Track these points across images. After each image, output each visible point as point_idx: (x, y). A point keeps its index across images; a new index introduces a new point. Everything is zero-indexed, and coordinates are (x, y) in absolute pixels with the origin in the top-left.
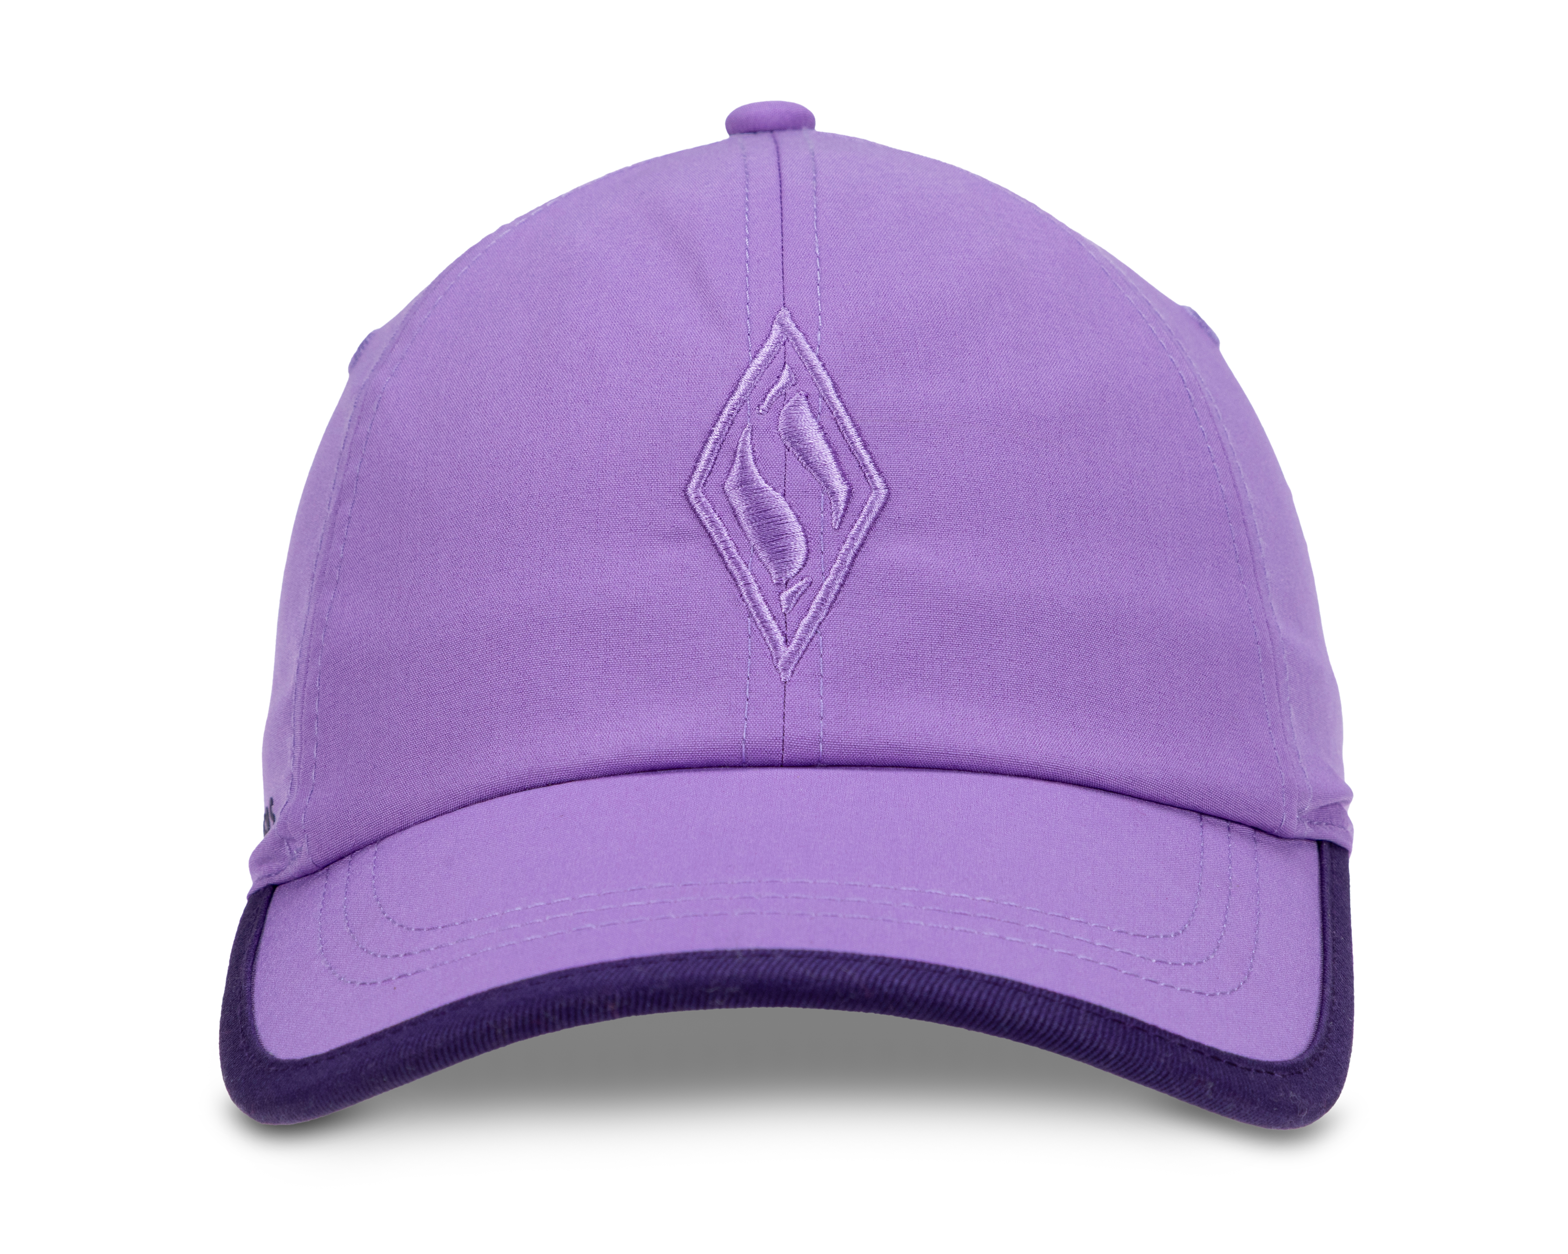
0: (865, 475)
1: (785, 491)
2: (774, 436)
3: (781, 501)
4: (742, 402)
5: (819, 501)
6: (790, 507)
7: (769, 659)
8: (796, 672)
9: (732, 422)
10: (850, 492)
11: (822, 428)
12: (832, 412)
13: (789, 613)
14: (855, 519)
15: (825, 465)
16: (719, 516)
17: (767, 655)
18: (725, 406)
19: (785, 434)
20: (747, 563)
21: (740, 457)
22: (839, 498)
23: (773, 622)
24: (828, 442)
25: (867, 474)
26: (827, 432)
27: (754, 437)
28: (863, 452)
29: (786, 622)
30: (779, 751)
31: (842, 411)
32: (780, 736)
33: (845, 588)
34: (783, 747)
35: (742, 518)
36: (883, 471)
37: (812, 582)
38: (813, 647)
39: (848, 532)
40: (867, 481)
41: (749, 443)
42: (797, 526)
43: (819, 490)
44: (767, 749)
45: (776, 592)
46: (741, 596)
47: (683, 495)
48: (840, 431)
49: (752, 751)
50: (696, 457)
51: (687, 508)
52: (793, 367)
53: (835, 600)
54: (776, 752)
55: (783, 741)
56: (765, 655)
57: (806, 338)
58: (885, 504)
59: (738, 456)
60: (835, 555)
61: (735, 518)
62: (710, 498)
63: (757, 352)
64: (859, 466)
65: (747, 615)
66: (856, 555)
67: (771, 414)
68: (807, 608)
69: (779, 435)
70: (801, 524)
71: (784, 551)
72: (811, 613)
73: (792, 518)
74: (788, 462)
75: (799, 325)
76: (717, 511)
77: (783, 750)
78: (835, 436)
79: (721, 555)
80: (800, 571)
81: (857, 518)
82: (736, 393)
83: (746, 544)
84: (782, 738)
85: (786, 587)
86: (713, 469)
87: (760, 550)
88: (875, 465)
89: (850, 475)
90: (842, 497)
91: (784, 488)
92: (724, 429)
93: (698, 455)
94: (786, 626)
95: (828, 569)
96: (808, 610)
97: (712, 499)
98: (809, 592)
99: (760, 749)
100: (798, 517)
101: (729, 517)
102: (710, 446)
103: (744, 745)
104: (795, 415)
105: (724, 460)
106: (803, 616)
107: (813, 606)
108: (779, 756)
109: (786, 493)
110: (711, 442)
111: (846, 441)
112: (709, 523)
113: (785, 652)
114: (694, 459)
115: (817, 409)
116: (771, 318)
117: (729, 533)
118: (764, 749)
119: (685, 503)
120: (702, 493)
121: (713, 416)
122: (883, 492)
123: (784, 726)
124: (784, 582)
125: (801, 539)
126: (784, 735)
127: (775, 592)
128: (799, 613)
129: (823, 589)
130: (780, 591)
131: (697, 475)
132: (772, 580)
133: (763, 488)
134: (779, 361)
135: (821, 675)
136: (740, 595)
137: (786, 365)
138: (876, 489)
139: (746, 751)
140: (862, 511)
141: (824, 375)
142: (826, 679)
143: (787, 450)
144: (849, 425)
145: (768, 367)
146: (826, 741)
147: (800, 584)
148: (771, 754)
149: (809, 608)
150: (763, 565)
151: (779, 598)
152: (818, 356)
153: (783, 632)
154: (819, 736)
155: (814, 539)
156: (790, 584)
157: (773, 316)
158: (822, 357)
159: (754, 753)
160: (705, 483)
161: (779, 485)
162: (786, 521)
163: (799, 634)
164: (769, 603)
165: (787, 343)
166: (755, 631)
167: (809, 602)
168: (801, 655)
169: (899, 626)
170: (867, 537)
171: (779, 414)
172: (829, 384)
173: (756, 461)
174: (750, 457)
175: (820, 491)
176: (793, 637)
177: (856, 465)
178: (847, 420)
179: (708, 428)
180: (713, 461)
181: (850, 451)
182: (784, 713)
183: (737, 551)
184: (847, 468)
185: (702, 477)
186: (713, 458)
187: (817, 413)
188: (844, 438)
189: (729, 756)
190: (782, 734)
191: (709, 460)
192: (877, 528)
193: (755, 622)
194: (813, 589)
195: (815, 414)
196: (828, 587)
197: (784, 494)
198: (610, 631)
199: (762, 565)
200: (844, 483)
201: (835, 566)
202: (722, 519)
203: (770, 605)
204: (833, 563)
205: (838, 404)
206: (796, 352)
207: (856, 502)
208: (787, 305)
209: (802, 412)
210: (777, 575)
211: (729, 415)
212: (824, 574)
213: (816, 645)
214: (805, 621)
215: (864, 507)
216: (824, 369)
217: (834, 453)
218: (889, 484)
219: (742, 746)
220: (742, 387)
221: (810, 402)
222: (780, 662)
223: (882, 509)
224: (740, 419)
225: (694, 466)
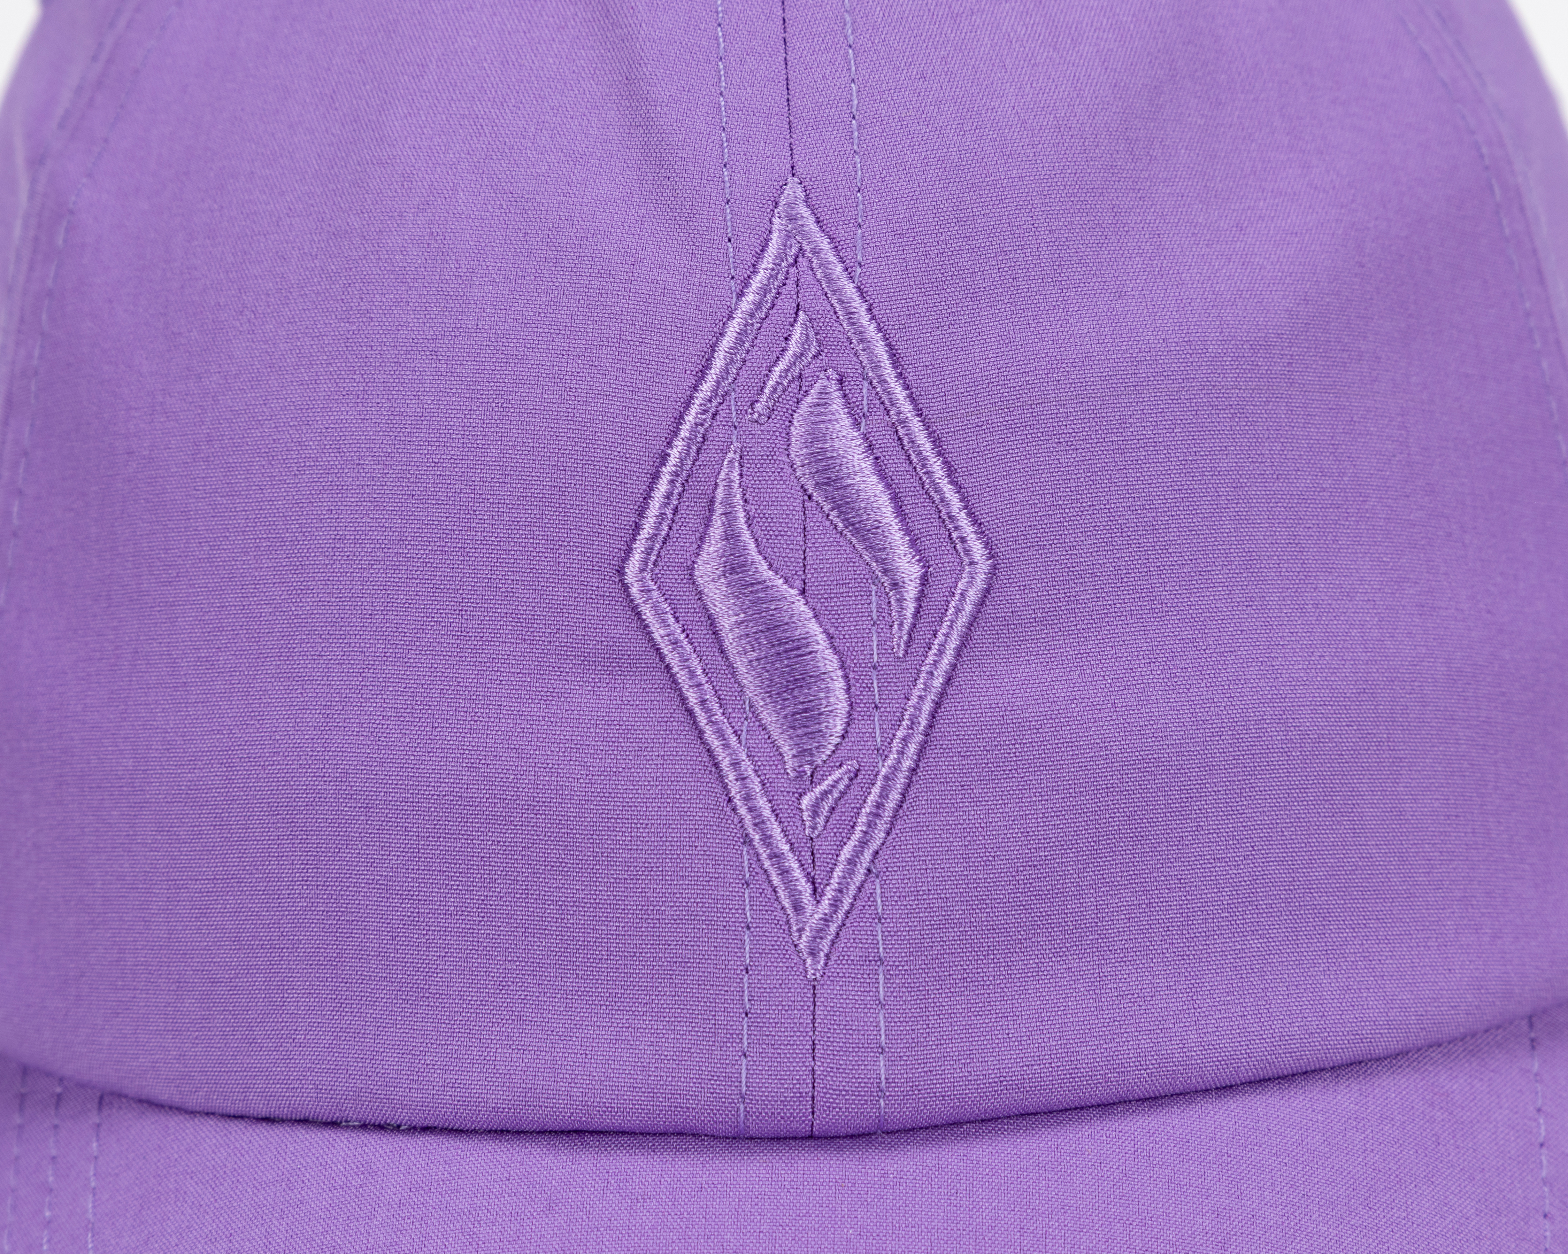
0: (950, 535)
1: (805, 583)
2: (782, 469)
3: (800, 606)
4: (720, 395)
5: (868, 601)
6: (815, 616)
7: (784, 930)
8: (833, 958)
9: (703, 438)
10: (924, 580)
11: (870, 447)
12: (889, 411)
13: (819, 836)
14: (934, 628)
15: (878, 528)
16: (683, 631)
17: (781, 923)
18: (688, 404)
19: (803, 466)
20: (739, 733)
21: (722, 514)
22: (905, 594)
23: (791, 855)
24: (882, 476)
25: (954, 535)
26: (879, 454)
27: (745, 469)
28: (948, 489)
29: (813, 854)
30: (806, 1117)
31: (907, 408)
32: (807, 1090)
33: (920, 774)
34: (813, 1108)
35: (730, 640)
36: (983, 520)
37: (858, 770)
38: (864, 904)
39: (923, 658)
40: (955, 547)
41: (737, 486)
42: (829, 658)
43: (867, 579)
44: (785, 1113)
45: (794, 793)
46: (730, 800)
47: (617, 580)
48: (903, 448)
49: (757, 1117)
50: (638, 504)
51: (624, 606)
52: (814, 317)
53: (902, 802)
54: (800, 1117)
55: (813, 1097)
56: (776, 922)
57: (836, 247)
58: (987, 591)
59: (719, 511)
60: (900, 710)
61: (713, 636)
62: (667, 591)
63: (746, 283)
64: (940, 517)
65: (742, 840)
66: (938, 705)
67: (776, 423)
68: (851, 823)
69: (792, 467)
70: (836, 651)
71: (806, 712)
72: (857, 835)
73: (821, 642)
74: (810, 524)
75: (821, 219)
76: (680, 619)
77: (813, 1113)
78: (895, 464)
79: (690, 712)
80: (837, 749)
81: (938, 628)
82: (709, 377)
83: (736, 694)
84: (810, 1094)
85: (812, 782)
86: (671, 532)
87: (762, 707)
88: (970, 514)
89: (924, 539)
90: (911, 591)
91: (803, 577)
92: (688, 454)
93: (641, 500)
94: (813, 861)
95: (888, 740)
96: (853, 827)
97: (670, 593)
98: (855, 790)
99: (772, 1113)
100: (830, 637)
101: (702, 633)
102: (663, 487)
103: (742, 1107)
104: (822, 426)
105: (691, 517)
106: (845, 840)
107: (862, 819)
108: (807, 1125)
109: (807, 588)
110: (665, 480)
111: (915, 468)
112: (667, 645)
113: (815, 914)
114: (636, 507)
115: (861, 407)
116: (770, 203)
117: (704, 667)
118: (779, 1113)
119: (620, 596)
120: (653, 580)
121: (666, 423)
122: (983, 567)
123: (813, 1070)
124: (809, 773)
125: (839, 685)
126: (814, 1087)
127: (791, 794)
128: (838, 834)
129: (879, 783)
130: (800, 790)
131: (639, 547)
132: (785, 769)
133: (765, 581)
134: (786, 305)
135: (880, 960)
136: (727, 798)
137: (801, 313)
138: (972, 563)
139: (746, 1116)
140: (946, 610)
141: (871, 329)
142: (889, 968)
143: (806, 498)
144: (922, 438)
145: (767, 317)
146: (890, 1095)
147: (837, 774)
148: (792, 1121)
149: (855, 823)
150: (769, 738)
151: (800, 804)
152: (858, 288)
153: (809, 874)
154: (879, 1087)
155: (860, 681)
156: (819, 777)
157: (773, 199)
158: (865, 290)
159: (761, 1120)
160: (656, 561)
161: (794, 572)
162: (809, 650)
163: (837, 880)
164: (781, 815)
165: (800, 259)
166: (757, 873)
167: (855, 810)
168: (843, 921)
169: (1020, 835)
170: (956, 664)
171: (790, 422)
172: (881, 350)
173: (750, 522)
174: (741, 514)
175: (870, 581)
176: (827, 885)
177: (934, 516)
178: (916, 424)
179: (659, 445)
180: (670, 516)
181: (923, 488)
182: (813, 1042)
183: (721, 707)
184: (918, 526)
185: (648, 551)
186: (669, 512)
187: (861, 414)
188: (911, 463)
189: (715, 1122)
190: (810, 1085)
191: (662, 516)
192: (974, 642)
193: (758, 855)
194: (862, 785)
195: (857, 416)
196: (886, 778)
197: (804, 589)
198: (490, 843)
199: (766, 737)
200: (913, 560)
201: (900, 734)
202: (691, 636)
203: (783, 820)
204: (896, 727)
205: (900, 393)
206: (818, 281)
207: (936, 595)
208: (799, 169)
209: (833, 417)
210: (795, 760)
211: (696, 424)
212: (881, 752)
213: (869, 898)
214: (846, 852)
215: (949, 602)
216: (871, 320)
217: (895, 498)
218: (994, 547)
219: (738, 1108)
220: (718, 363)
221: (847, 392)
222: (804, 938)
223: (981, 604)
224: (719, 433)
225: (636, 523)
